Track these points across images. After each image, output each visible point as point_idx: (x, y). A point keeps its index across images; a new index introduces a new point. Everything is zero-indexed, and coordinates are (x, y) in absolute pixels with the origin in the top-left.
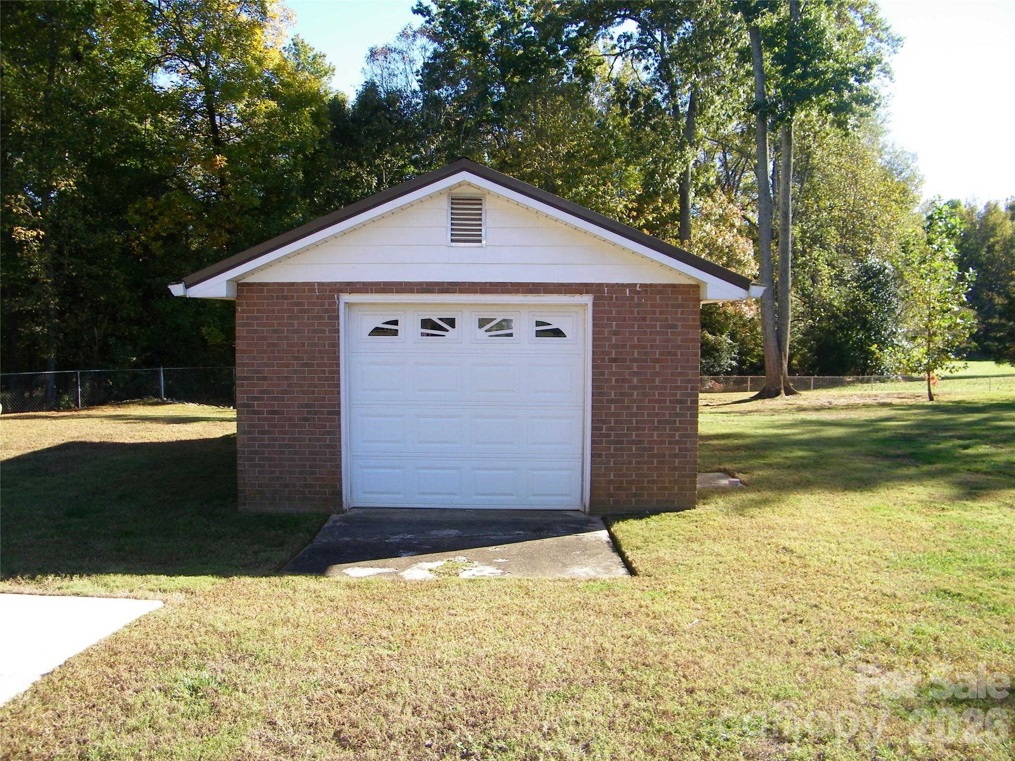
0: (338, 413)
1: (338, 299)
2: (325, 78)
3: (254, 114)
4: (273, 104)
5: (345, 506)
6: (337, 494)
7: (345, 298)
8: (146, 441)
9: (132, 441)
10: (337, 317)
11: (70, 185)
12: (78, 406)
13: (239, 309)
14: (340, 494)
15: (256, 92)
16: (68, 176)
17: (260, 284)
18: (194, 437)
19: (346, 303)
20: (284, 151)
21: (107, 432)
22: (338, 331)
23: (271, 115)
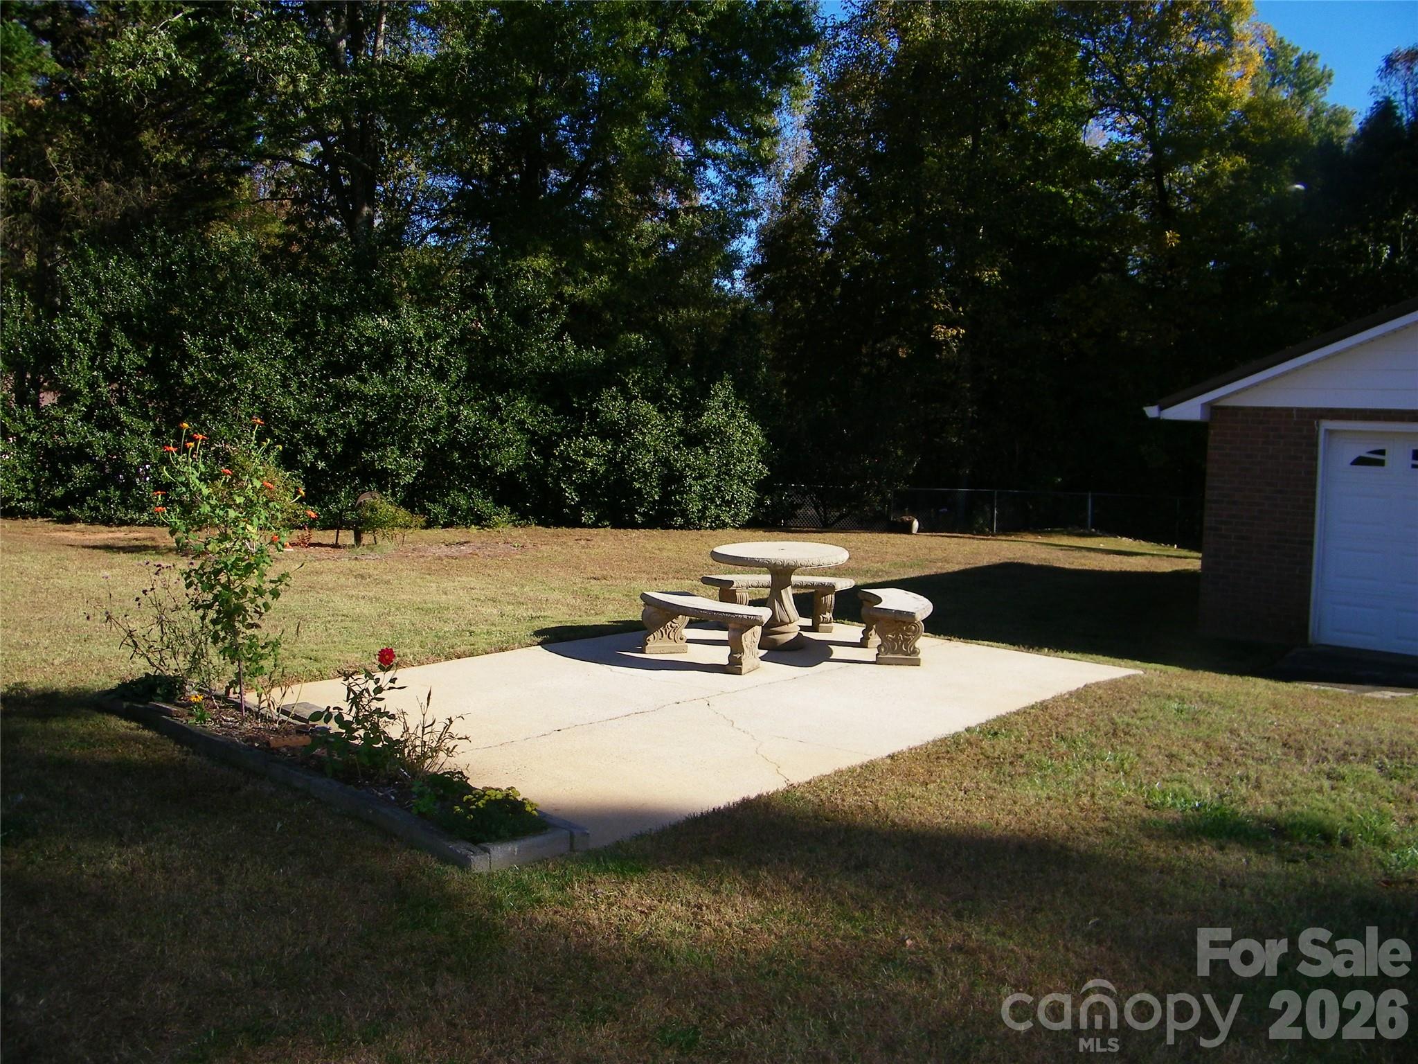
0: (1311, 543)
1: (1318, 426)
2: (1316, 90)
3: (1214, 174)
4: (1242, 161)
5: (1310, 640)
6: (1305, 626)
7: (1326, 425)
8: (1087, 568)
9: (1073, 567)
10: (1316, 445)
11: (994, 275)
12: (992, 530)
13: (1212, 432)
14: (1306, 627)
15: (1218, 144)
16: (992, 266)
17: (1234, 408)
18: (1139, 569)
19: (1326, 430)
20: (1251, 218)
21: (1043, 556)
22: (1316, 459)
23: (1236, 175)
